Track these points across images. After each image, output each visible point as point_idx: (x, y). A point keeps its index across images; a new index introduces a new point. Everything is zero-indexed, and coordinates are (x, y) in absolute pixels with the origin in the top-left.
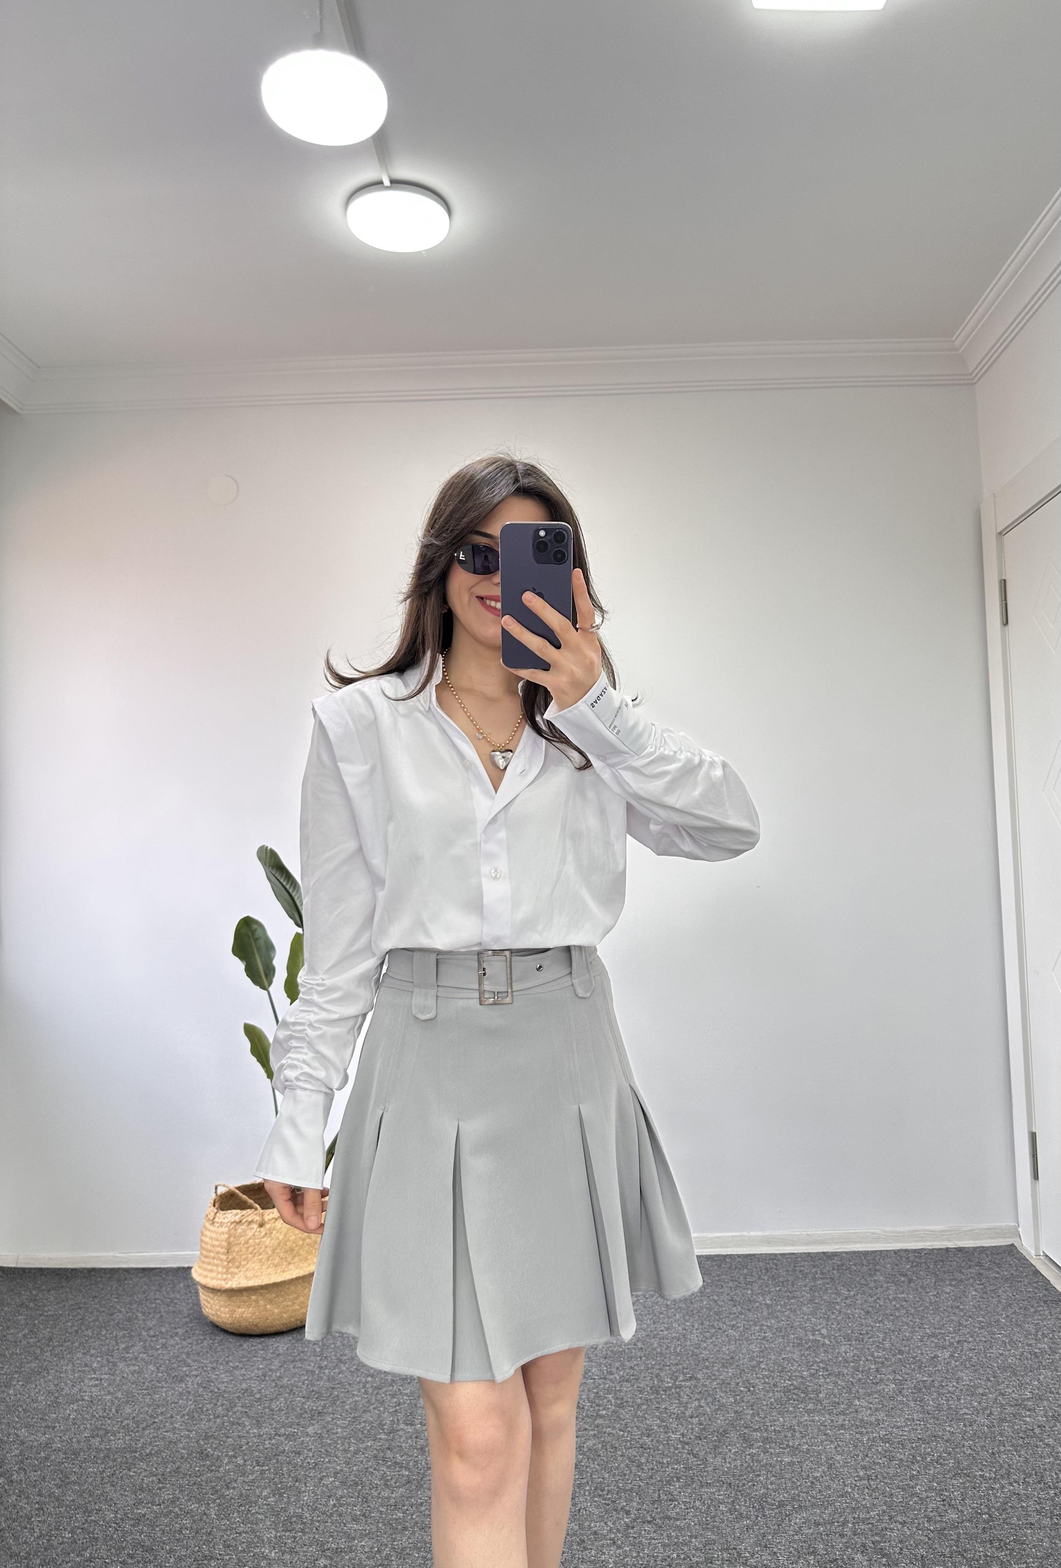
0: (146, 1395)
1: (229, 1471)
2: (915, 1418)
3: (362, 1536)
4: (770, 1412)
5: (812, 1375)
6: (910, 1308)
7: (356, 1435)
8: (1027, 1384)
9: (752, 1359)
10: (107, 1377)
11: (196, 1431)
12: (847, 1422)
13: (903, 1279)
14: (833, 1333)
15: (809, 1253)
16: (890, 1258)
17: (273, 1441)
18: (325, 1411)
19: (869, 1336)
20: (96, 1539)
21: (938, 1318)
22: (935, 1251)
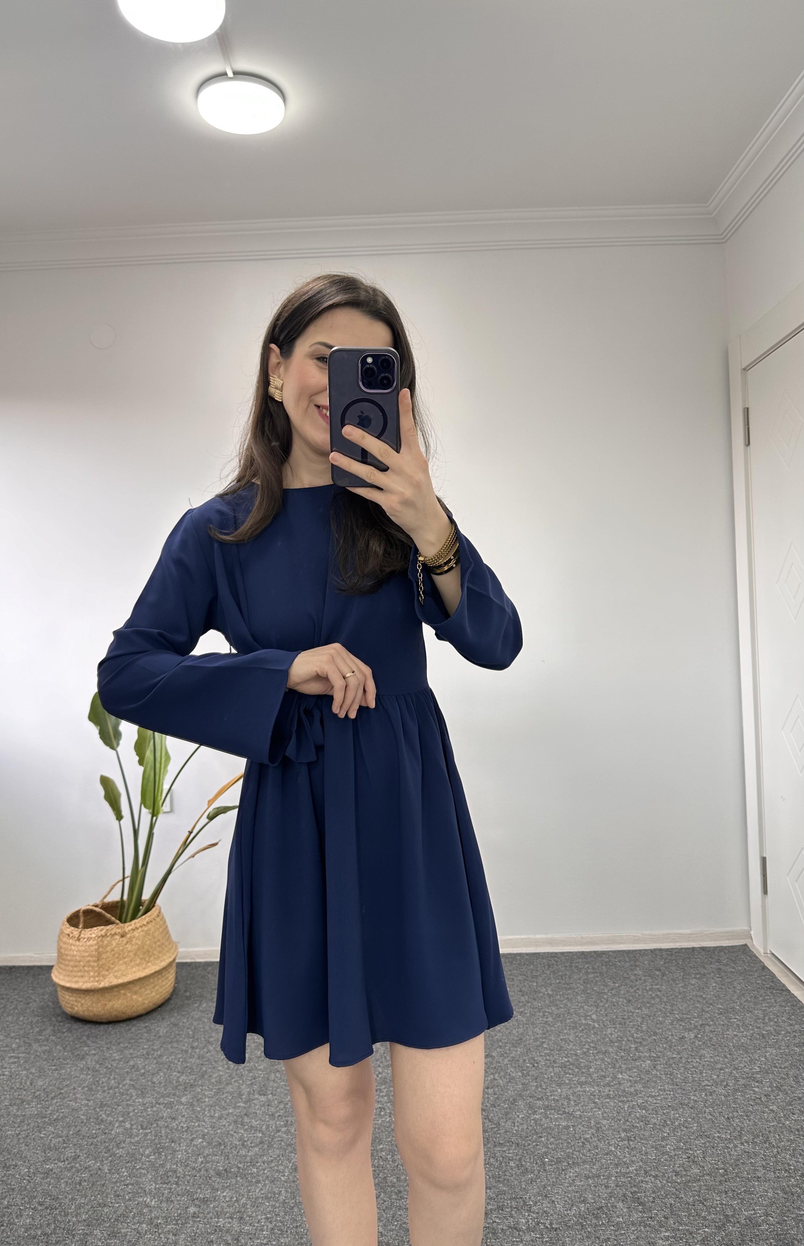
0: (54, 1070)
1: (118, 1134)
2: (666, 1088)
3: (224, 1188)
4: (550, 1084)
5: (584, 1053)
6: (663, 997)
7: (220, 1104)
8: (756, 1060)
9: (536, 1040)
10: (23, 1055)
11: (93, 1100)
12: (611, 1093)
13: (657, 973)
14: (601, 1018)
15: (583, 952)
16: (648, 955)
17: (155, 1109)
18: (196, 1083)
19: (630, 1020)
20: (13, 1189)
21: (685, 1005)
22: (683, 950)
